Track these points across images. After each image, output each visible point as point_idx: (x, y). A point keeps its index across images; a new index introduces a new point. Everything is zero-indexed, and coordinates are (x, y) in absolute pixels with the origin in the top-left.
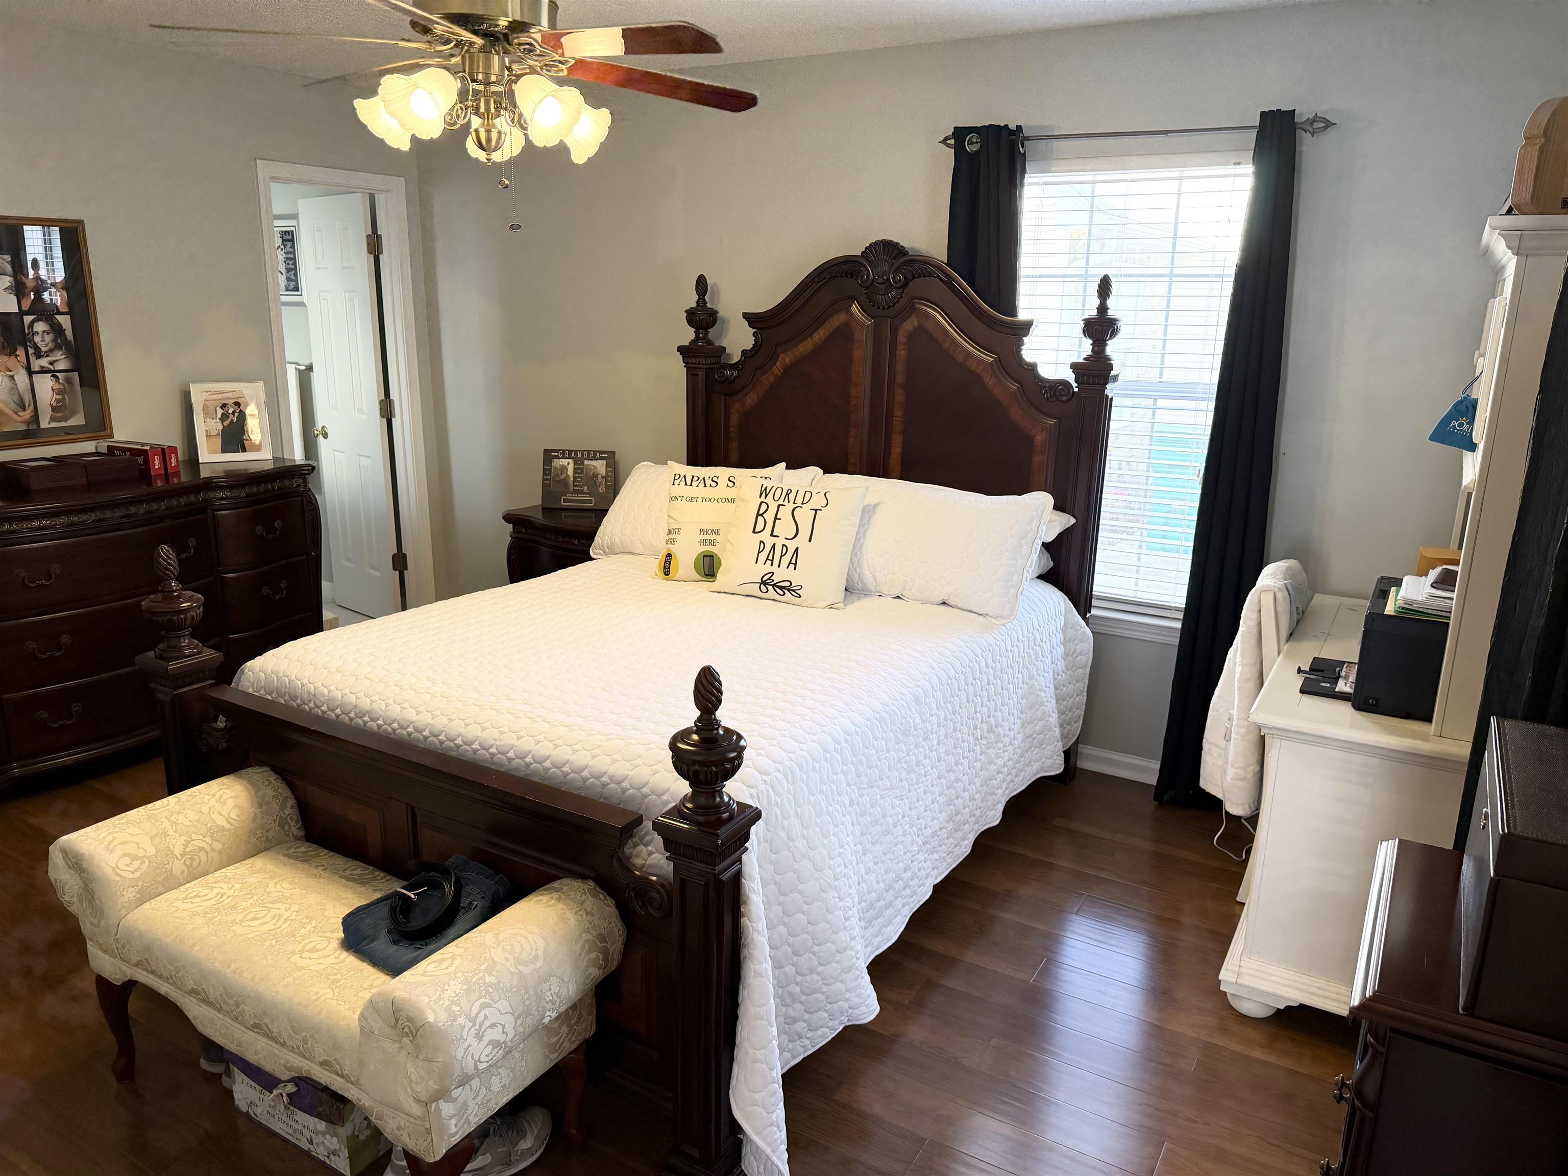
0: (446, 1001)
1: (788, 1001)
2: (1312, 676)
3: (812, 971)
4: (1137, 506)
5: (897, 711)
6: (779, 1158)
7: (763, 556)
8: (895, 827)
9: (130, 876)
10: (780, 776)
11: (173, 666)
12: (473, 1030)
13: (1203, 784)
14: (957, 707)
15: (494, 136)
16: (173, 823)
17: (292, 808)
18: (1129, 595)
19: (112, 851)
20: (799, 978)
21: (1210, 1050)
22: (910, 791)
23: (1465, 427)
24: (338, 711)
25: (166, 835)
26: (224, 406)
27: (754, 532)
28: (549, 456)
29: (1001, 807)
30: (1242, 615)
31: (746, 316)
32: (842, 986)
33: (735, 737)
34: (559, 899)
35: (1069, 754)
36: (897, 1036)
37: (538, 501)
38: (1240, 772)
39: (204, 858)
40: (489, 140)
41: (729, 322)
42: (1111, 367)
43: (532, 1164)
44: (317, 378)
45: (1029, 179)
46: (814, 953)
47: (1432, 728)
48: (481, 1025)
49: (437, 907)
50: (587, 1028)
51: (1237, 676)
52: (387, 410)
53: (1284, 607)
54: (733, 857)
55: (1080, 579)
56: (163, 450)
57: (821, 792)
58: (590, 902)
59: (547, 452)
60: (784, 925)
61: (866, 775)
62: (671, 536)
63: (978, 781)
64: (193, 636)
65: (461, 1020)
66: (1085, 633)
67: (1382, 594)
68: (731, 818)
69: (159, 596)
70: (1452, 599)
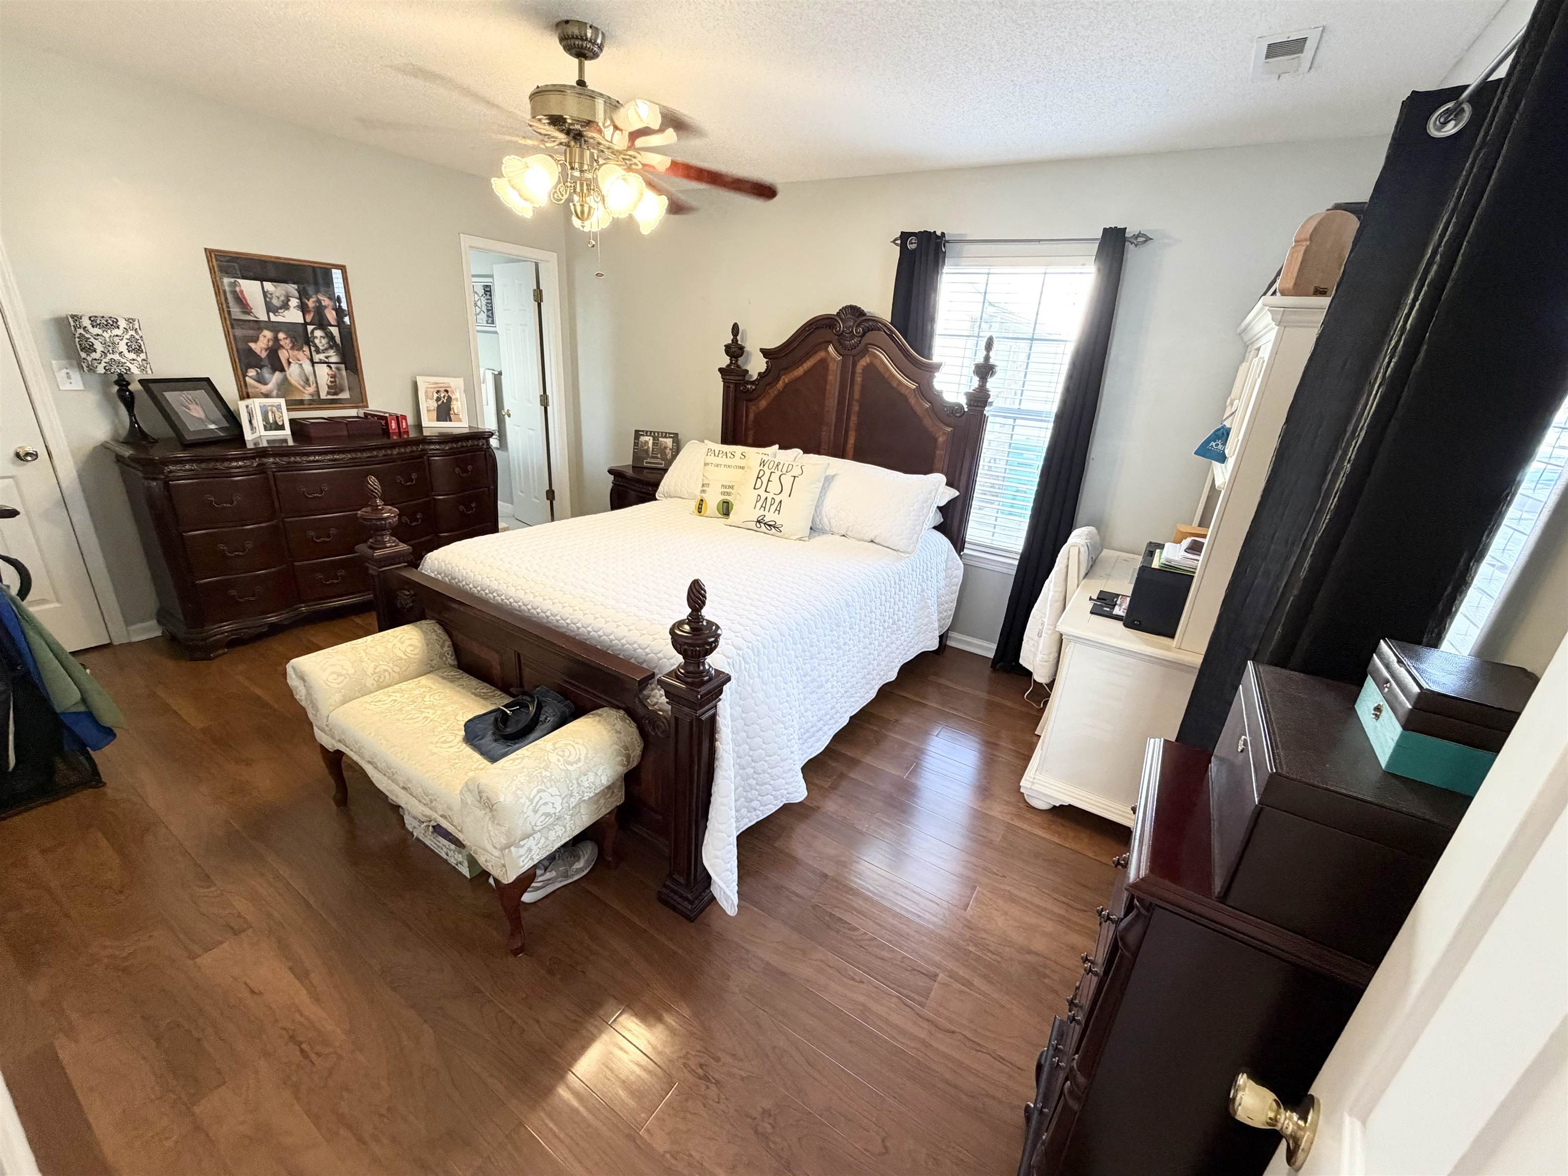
0: (514, 787)
1: (748, 788)
2: (1099, 603)
3: (764, 772)
4: (997, 487)
5: (833, 610)
6: (731, 891)
7: (759, 504)
8: (826, 683)
9: (336, 686)
10: (749, 651)
11: (377, 553)
12: (531, 807)
13: (1021, 661)
14: (874, 608)
15: (586, 210)
16: (367, 653)
17: (449, 647)
18: (988, 542)
19: (325, 670)
20: (756, 776)
21: (1009, 827)
22: (838, 661)
23: (1220, 447)
24: (479, 588)
25: (362, 661)
26: (438, 392)
27: (754, 488)
28: (638, 434)
29: (897, 670)
30: (1057, 560)
31: (762, 350)
32: (784, 781)
33: (714, 628)
34: (599, 721)
35: (942, 638)
36: (819, 808)
37: (630, 463)
38: (1045, 657)
39: (387, 677)
40: (582, 212)
41: (751, 354)
42: (989, 396)
43: (581, 878)
44: (504, 379)
45: (946, 269)
46: (766, 761)
47: (1173, 643)
48: (537, 803)
49: (524, 720)
50: (619, 799)
51: (1050, 597)
52: (544, 401)
53: (1084, 556)
54: (711, 705)
55: (959, 531)
56: (397, 417)
57: (777, 662)
58: (619, 725)
59: (637, 432)
60: (747, 744)
61: (809, 651)
62: (704, 489)
63: (883, 654)
64: (392, 535)
65: (522, 801)
66: (959, 564)
67: (1151, 554)
68: (710, 680)
69: (369, 509)
70: (1198, 560)
